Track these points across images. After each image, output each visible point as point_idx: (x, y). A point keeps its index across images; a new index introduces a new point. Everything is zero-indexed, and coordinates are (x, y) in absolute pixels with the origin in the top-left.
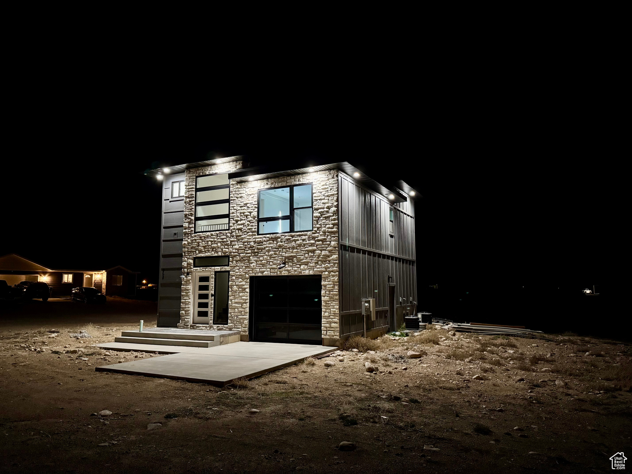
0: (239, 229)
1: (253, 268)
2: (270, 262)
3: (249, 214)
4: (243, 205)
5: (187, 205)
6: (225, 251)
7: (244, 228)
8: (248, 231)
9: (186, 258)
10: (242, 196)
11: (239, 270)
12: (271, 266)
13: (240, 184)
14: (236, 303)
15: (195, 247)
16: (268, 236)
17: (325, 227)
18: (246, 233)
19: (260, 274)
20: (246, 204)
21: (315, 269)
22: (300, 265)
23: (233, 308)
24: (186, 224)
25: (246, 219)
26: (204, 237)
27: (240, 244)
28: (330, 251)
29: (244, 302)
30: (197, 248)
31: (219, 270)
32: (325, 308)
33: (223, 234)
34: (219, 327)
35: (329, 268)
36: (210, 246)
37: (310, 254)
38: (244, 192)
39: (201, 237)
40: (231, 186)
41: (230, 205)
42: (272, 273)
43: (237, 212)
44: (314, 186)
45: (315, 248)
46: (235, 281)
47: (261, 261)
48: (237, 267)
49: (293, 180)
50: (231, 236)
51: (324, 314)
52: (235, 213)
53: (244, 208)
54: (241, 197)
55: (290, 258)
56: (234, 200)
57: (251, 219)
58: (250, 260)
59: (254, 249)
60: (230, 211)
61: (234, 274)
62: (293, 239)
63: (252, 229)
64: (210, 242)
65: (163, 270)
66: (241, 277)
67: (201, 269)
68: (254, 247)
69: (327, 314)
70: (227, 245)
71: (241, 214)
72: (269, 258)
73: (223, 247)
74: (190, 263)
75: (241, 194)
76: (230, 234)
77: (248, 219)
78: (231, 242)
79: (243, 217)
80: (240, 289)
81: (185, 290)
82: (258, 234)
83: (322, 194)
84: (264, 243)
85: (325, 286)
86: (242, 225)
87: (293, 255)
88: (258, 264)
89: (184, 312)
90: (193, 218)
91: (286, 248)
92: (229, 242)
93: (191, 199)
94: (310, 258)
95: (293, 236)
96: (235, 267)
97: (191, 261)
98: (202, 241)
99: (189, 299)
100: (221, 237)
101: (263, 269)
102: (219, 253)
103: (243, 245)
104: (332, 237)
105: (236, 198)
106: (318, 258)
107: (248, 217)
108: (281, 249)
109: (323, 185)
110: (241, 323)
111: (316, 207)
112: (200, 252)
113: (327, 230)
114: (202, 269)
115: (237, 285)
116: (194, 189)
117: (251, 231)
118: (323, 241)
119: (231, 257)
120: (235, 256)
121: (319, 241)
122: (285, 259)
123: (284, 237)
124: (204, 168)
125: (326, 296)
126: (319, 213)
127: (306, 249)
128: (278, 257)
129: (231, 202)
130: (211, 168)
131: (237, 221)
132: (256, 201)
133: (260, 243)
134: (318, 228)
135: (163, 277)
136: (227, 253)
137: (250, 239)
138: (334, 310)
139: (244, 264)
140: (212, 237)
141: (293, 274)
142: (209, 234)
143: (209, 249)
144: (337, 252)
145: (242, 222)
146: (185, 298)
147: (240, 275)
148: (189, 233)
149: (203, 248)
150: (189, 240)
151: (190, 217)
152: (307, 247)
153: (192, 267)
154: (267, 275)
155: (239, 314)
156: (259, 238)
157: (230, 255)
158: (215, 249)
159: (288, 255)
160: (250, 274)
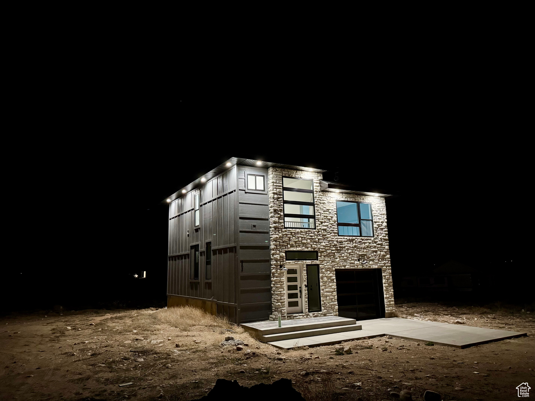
0: (324, 230)
1: (338, 262)
2: (349, 258)
3: (331, 218)
4: (326, 210)
5: (275, 201)
6: (315, 247)
7: (328, 229)
8: (331, 232)
9: (278, 251)
10: (325, 203)
11: (327, 263)
12: (350, 261)
13: (322, 192)
14: (327, 292)
15: (287, 241)
16: (346, 237)
17: (381, 235)
18: (329, 233)
19: (343, 268)
20: (328, 210)
21: (378, 265)
22: (369, 261)
23: (324, 296)
24: (276, 218)
25: (329, 222)
26: (294, 233)
27: (326, 242)
28: (385, 252)
29: (333, 290)
30: (289, 242)
31: (310, 263)
32: (386, 291)
33: (312, 232)
34: (314, 314)
35: (386, 264)
36: (300, 241)
37: (374, 253)
38: (326, 199)
39: (291, 233)
40: (315, 192)
41: (315, 208)
42: (352, 267)
43: (321, 215)
44: (372, 206)
45: (377, 249)
46: (325, 273)
47: (343, 257)
48: (325, 262)
49: (359, 198)
50: (318, 234)
51: (386, 296)
52: (319, 216)
53: (327, 212)
54: (323, 203)
55: (362, 256)
56: (318, 204)
57: (332, 222)
58: (335, 256)
59: (337, 247)
60: (316, 213)
61: (323, 267)
62: (363, 241)
63: (334, 231)
64: (300, 238)
65: (242, 262)
66: (329, 270)
67: (293, 262)
68: (336, 245)
69: (388, 296)
70: (315, 242)
71: (325, 218)
72: (348, 255)
73: (312, 243)
74: (283, 256)
75: (323, 200)
76: (318, 233)
77: (330, 222)
78: (319, 239)
79: (326, 219)
80: (329, 280)
81: (280, 282)
82: (339, 236)
83: (378, 212)
84: (344, 243)
85: (385, 276)
86: (326, 226)
87: (364, 253)
88: (341, 259)
89: (280, 304)
90: (282, 214)
91: (359, 248)
92: (317, 240)
93: (279, 196)
94: (375, 257)
95: (363, 240)
96: (323, 261)
97: (284, 254)
98: (293, 237)
99: (284, 291)
100: (310, 235)
101: (345, 264)
102: (309, 248)
103: (329, 243)
104: (385, 243)
105: (319, 203)
106: (379, 256)
107: (330, 220)
108: (356, 249)
109: (378, 207)
110: (332, 309)
111: (375, 221)
112: (292, 246)
113: (383, 237)
114: (295, 262)
115: (326, 277)
116: (281, 188)
117: (333, 232)
118: (381, 244)
119: (320, 253)
120: (323, 252)
121: (378, 244)
122: (359, 256)
123: (357, 239)
124: (291, 171)
125: (386, 283)
126: (377, 225)
127: (372, 250)
128: (354, 254)
129: (316, 205)
130: (296, 173)
131: (322, 223)
132: (335, 209)
133: (341, 242)
134: (377, 235)
135: (242, 269)
136: (316, 249)
137: (333, 238)
138: (391, 292)
139: (330, 258)
140: (301, 233)
141: (365, 268)
142: (298, 230)
143: (300, 244)
144: (389, 253)
145: (326, 224)
146: (280, 289)
147: (328, 268)
148: (280, 227)
149: (294, 243)
150: (280, 234)
151: (279, 212)
152: (372, 249)
153: (285, 260)
154: (349, 268)
155: (330, 301)
156: (340, 239)
157: (319, 251)
158: (305, 245)
159: (362, 253)
160: (335, 267)
